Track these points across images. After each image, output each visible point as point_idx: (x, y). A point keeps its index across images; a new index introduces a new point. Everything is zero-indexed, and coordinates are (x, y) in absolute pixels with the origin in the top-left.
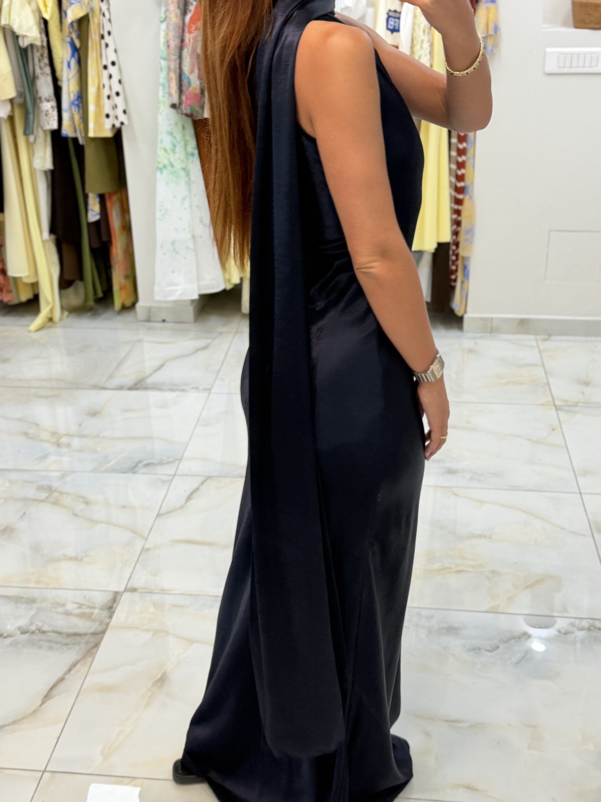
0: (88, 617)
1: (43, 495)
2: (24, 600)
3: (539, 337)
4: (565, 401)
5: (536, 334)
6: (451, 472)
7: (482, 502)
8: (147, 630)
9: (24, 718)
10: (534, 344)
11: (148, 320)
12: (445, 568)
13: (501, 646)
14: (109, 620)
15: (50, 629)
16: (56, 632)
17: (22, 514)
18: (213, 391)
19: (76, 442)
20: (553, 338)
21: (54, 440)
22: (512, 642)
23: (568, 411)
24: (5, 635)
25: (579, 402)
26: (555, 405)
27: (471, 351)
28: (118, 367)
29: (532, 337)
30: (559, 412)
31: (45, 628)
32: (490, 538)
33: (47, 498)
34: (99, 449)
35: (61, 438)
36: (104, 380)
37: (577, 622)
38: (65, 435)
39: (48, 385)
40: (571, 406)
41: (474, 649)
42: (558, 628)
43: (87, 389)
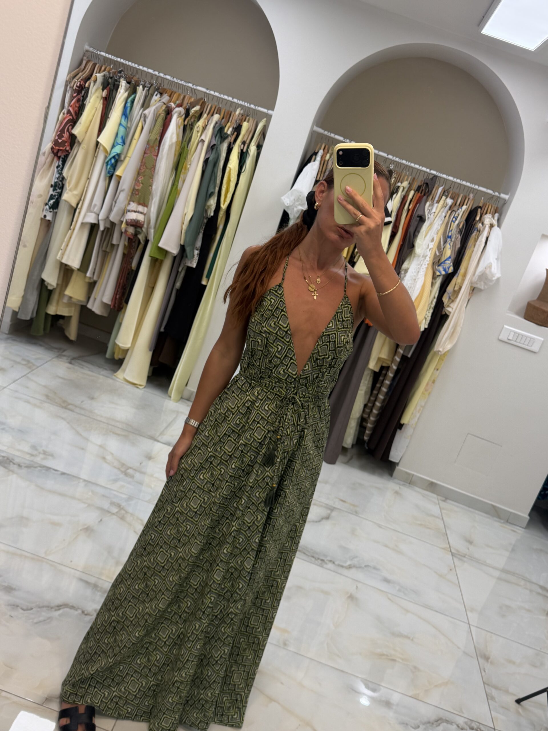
1: (114, 510)
2: (99, 589)
3: (439, 497)
4: (458, 551)
5: (438, 495)
6: (386, 580)
7: (407, 611)
10: (437, 501)
12: (384, 655)
13: (421, 726)
17: (100, 520)
19: (137, 475)
20: (449, 501)
21: (123, 469)
22: (428, 725)
23: (460, 559)
24: (86, 612)
25: (466, 555)
26: (451, 551)
27: (397, 493)
28: (166, 428)
29: (435, 496)
30: (454, 558)
32: (412, 640)
33: (117, 512)
34: (153, 486)
35: (128, 469)
36: (158, 434)
37: (469, 723)
38: (131, 468)
39: (120, 426)
40: (461, 556)
41: (403, 723)
42: (457, 723)
43: (146, 438)
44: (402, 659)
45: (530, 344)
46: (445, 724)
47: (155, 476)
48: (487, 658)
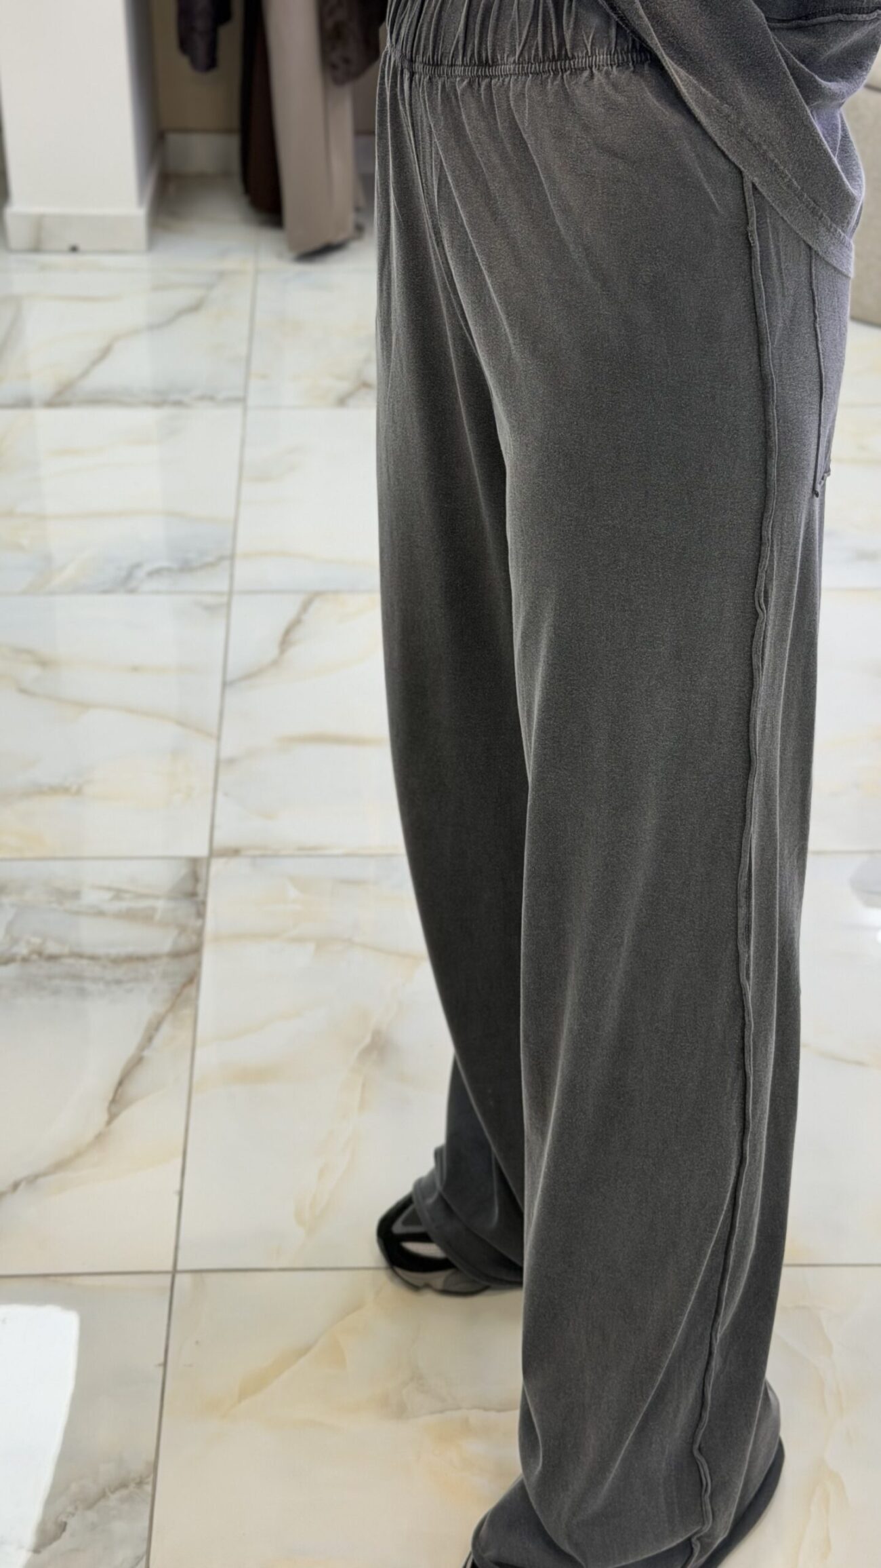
0: (144, 917)
8: (299, 940)
9: (78, 1154)
11: (37, 249)
14: (199, 923)
15: (66, 950)
16: (82, 956)
18: (251, 402)
31: (52, 948)
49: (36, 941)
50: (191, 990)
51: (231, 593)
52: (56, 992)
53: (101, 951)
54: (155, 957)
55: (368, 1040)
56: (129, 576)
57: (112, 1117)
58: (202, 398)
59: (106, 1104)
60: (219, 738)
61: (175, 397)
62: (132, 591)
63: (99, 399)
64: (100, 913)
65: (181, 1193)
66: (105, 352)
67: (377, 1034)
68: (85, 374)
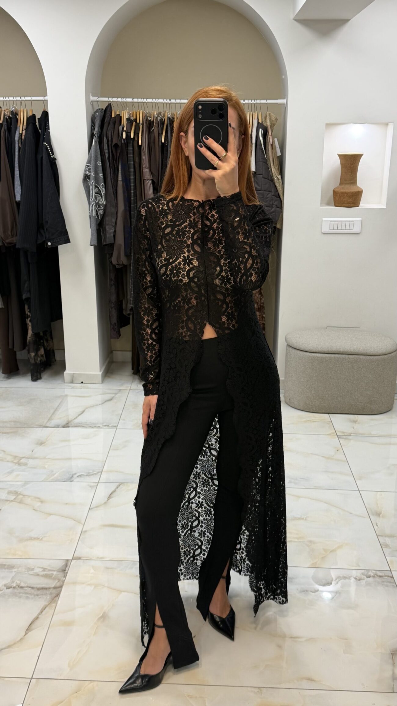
0: (49, 576)
1: (12, 497)
2: (6, 567)
4: (343, 432)
7: (299, 497)
8: (90, 585)
9: (15, 644)
11: (72, 383)
13: (320, 589)
14: (64, 579)
15: (26, 586)
16: (30, 587)
18: (118, 428)
19: (31, 462)
21: (16, 461)
23: (345, 439)
25: (351, 433)
26: (337, 435)
28: (53, 414)
30: (340, 439)
31: (22, 585)
32: (306, 520)
33: (15, 499)
34: (46, 466)
35: (21, 459)
36: (46, 421)
37: (366, 572)
38: (23, 458)
39: (9, 425)
40: (347, 436)
41: (304, 591)
42: (354, 576)
43: (35, 427)
44: (298, 539)
45: (351, 228)
46: (342, 581)
47: (47, 458)
48: (378, 514)
49: (19, 582)
50: (57, 598)
51: (99, 482)
52: (20, 597)
53: (35, 586)
54: (50, 588)
55: (101, 615)
56: (72, 477)
57: (26, 634)
58: (105, 426)
59: (25, 630)
60: (84, 525)
61: (97, 426)
62: (72, 481)
63: (77, 426)
64: (38, 575)
65: (39, 656)
66: (83, 412)
67: (104, 613)
68: (75, 419)
